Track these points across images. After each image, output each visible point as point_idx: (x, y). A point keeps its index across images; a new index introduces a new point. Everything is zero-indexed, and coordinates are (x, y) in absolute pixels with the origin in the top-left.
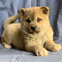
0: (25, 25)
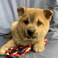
0: (21, 26)
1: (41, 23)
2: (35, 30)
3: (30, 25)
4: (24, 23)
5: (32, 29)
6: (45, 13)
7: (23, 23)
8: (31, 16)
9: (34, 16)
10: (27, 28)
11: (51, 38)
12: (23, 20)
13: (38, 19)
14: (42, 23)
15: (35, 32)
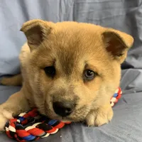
1: (96, 74)
2: (76, 98)
3: (61, 83)
4: (43, 72)
5: (67, 97)
6: (108, 40)
7: (40, 72)
8: (63, 54)
9: (72, 54)
10: (52, 92)
11: (130, 86)
12: (39, 64)
13: (86, 62)
14: (99, 73)
15: (75, 105)
